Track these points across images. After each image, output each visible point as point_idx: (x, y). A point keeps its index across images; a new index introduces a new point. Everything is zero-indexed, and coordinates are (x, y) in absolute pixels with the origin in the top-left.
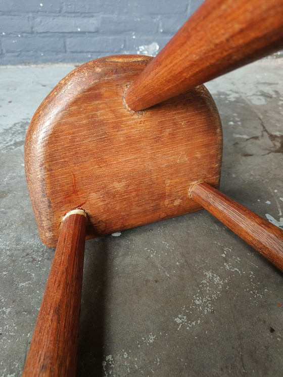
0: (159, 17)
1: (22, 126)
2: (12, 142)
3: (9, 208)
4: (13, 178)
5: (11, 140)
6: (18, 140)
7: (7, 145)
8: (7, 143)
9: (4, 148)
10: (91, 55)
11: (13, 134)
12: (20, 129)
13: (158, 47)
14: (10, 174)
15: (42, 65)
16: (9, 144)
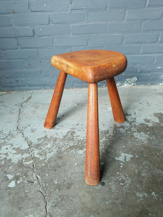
0: (138, 65)
1: (71, 134)
2: (68, 147)
3: (74, 197)
4: (72, 174)
5: (68, 145)
6: (71, 145)
7: (66, 148)
8: (66, 147)
9: (65, 151)
10: (100, 84)
11: (68, 140)
12: (71, 136)
13: (136, 79)
14: (70, 171)
15: (75, 89)
16: (67, 148)
